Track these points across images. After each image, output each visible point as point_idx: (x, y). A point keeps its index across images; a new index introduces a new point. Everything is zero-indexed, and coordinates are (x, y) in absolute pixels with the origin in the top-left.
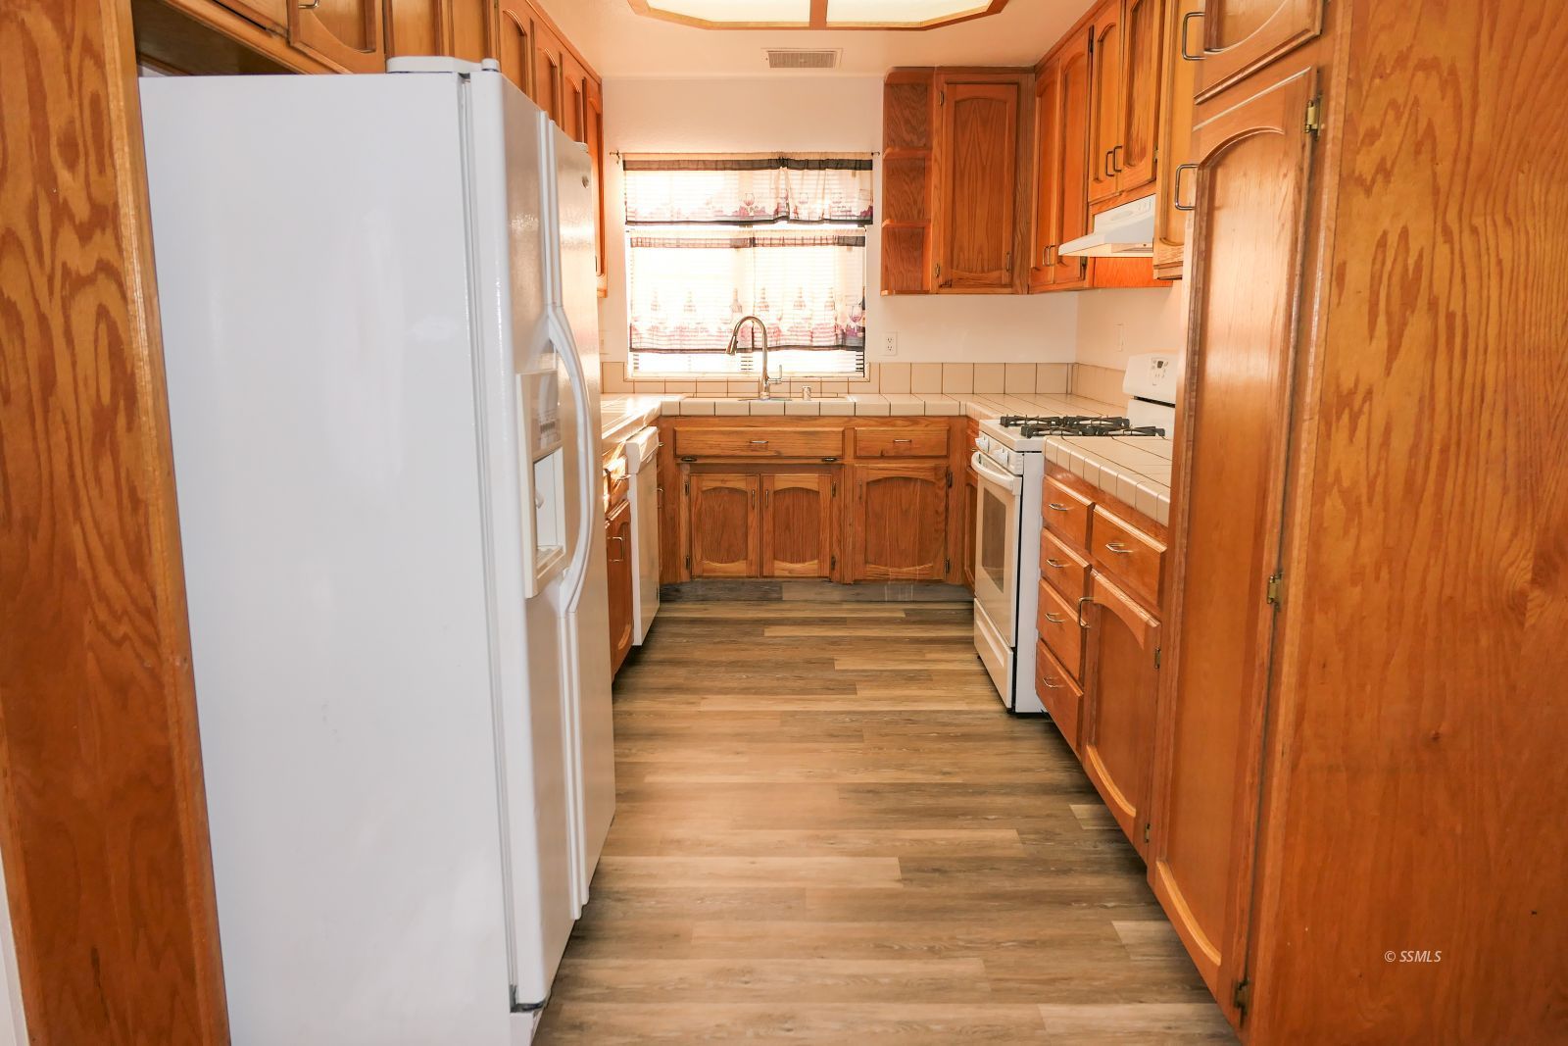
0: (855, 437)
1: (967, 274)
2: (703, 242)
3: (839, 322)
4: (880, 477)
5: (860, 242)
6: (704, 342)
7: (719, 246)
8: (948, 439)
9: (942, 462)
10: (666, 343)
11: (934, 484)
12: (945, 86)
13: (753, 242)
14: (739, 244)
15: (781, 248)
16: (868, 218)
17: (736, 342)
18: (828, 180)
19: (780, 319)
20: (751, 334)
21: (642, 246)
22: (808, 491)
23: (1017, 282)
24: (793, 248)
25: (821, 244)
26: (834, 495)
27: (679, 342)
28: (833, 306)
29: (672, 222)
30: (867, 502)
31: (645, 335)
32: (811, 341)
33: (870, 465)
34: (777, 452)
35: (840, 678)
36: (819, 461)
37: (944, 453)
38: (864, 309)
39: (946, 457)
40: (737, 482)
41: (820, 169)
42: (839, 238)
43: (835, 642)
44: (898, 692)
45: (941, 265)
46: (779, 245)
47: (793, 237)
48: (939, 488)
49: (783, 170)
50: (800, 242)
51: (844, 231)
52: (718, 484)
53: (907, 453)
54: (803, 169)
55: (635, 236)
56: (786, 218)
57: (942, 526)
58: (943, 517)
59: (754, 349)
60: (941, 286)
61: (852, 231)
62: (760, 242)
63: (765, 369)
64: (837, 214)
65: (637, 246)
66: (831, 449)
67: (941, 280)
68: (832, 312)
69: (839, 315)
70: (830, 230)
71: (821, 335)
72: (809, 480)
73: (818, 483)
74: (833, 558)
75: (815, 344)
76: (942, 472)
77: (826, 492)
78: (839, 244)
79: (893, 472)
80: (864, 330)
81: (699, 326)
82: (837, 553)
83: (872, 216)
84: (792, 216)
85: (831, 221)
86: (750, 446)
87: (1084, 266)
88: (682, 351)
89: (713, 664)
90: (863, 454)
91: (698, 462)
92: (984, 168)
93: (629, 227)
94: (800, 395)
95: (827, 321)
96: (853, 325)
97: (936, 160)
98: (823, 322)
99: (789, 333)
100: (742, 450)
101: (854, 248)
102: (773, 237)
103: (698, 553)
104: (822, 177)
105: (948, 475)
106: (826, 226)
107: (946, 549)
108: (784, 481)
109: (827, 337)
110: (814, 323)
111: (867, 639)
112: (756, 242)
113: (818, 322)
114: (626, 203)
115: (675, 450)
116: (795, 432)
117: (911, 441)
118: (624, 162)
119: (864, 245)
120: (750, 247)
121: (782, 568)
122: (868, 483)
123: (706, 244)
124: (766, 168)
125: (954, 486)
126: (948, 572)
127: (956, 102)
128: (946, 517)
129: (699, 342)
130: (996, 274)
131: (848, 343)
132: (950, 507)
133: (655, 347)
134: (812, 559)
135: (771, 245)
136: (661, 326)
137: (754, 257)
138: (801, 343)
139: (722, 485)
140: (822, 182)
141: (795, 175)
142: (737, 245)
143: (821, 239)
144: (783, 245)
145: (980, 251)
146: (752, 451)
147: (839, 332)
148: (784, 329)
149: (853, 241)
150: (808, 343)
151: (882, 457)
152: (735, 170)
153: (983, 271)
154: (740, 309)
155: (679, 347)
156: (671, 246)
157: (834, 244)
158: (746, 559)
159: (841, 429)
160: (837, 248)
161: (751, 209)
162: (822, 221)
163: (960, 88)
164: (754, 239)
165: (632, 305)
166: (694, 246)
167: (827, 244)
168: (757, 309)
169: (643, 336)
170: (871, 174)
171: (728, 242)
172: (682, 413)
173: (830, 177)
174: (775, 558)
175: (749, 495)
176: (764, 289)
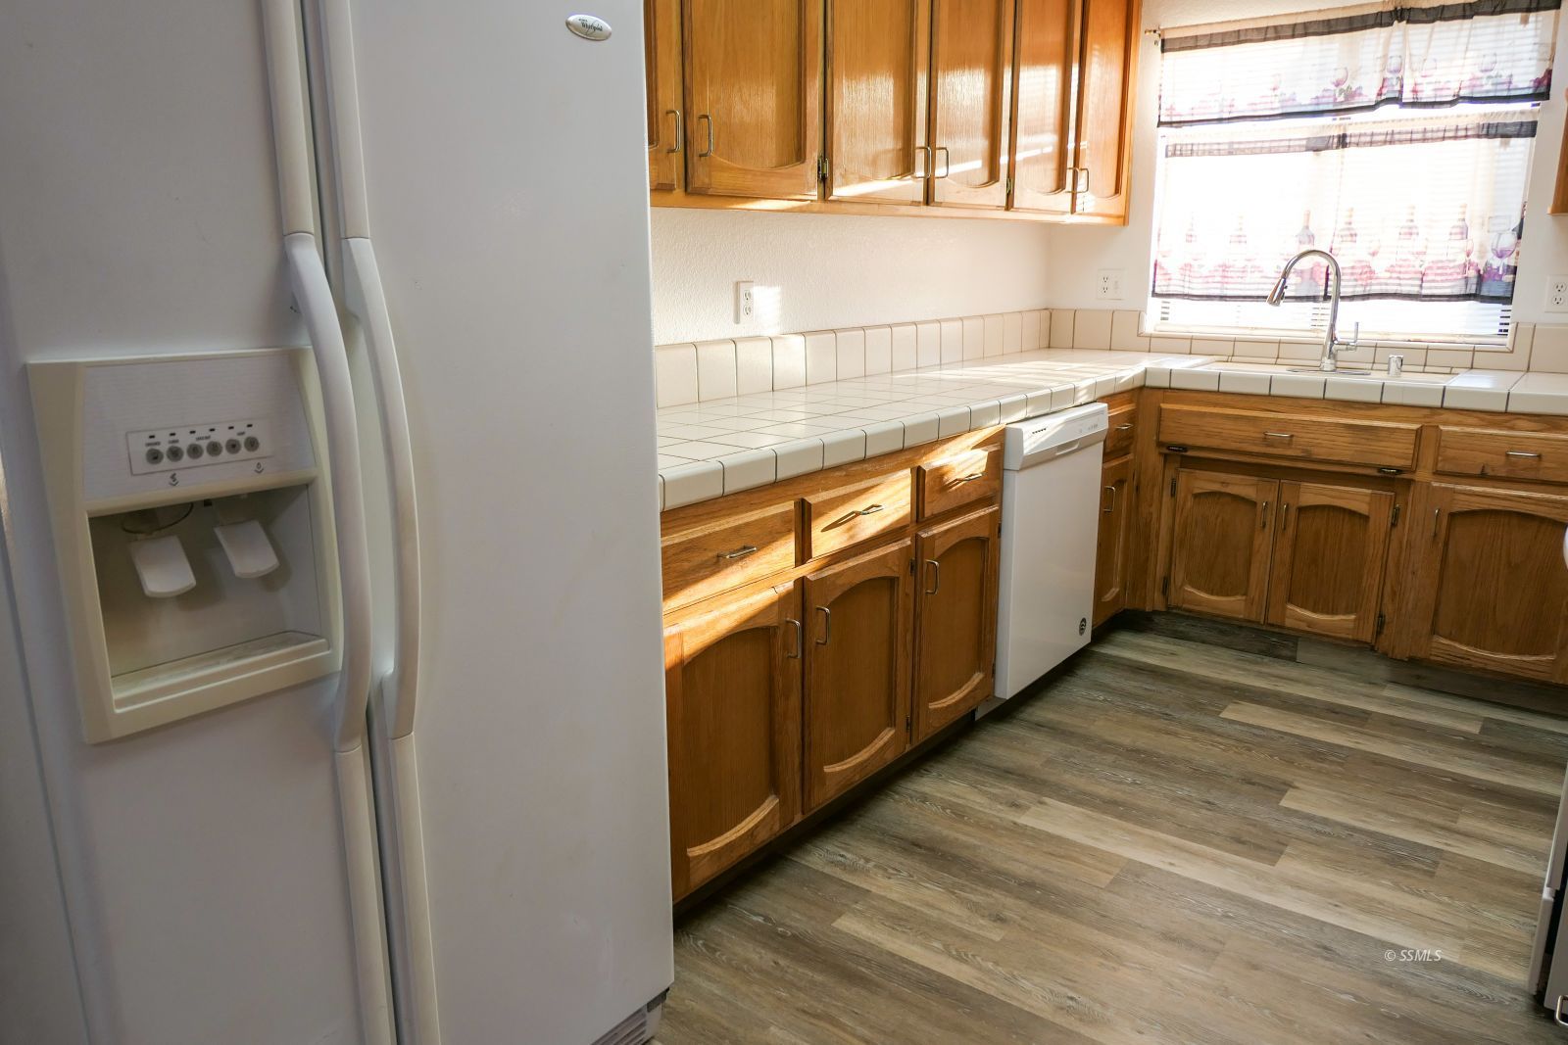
0: (1439, 441)
2: (1267, 145)
3: (1474, 258)
4: (1475, 507)
5: (1529, 130)
6: (1256, 286)
7: (1289, 149)
10: (1200, 286)
13: (1342, 141)
14: (1320, 145)
15: (1388, 147)
16: (1542, 89)
17: (1284, 287)
18: (1475, 36)
19: (1374, 254)
20: (1324, 276)
21: (1181, 155)
22: (1352, 513)
24: (1408, 147)
25: (1455, 138)
26: (1393, 525)
27: (1219, 285)
28: (1464, 233)
29: (1220, 120)
30: (1446, 544)
31: (1176, 275)
32: (1421, 286)
33: (1459, 487)
34: (1306, 451)
35: (1274, 825)
36: (1374, 472)
38: (1519, 237)
40: (1242, 486)
41: (1464, 17)
42: (1489, 126)
43: (1317, 753)
44: (1349, 882)
46: (1385, 142)
47: (1409, 129)
49: (1399, 28)
50: (1419, 136)
51: (1498, 114)
52: (1216, 487)
54: (1433, 21)
55: (1172, 142)
56: (1396, 100)
59: (1326, 298)
61: (1514, 113)
62: (1353, 140)
63: (1332, 327)
64: (1487, 88)
65: (1174, 155)
66: (1395, 453)
68: (1462, 243)
69: (1476, 248)
70: (1472, 114)
71: (1439, 278)
72: (1356, 498)
73: (1369, 504)
74: (1381, 616)
75: (1425, 292)
77: (1381, 518)
78: (1488, 136)
79: (1496, 502)
80: (1514, 270)
81: (1250, 264)
82: (1389, 609)
83: (1549, 85)
84: (1407, 96)
85: (1472, 100)
86: (1266, 440)
88: (1223, 298)
89: (1105, 746)
90: (1448, 467)
91: (1189, 453)
93: (1164, 130)
94: (1386, 367)
95: (1451, 257)
96: (1496, 263)
98: (1444, 258)
99: (1388, 275)
100: (1255, 445)
101: (1513, 141)
102: (1375, 131)
103: (1179, 576)
104: (1465, 33)
106: (1464, 108)
108: (1314, 494)
109: (1450, 280)
110: (1428, 259)
111: (1377, 761)
112: (1348, 140)
113: (1435, 258)
114: (1160, 97)
115: (1158, 434)
116: (1338, 425)
117: (1539, 456)
118: (1163, 41)
119: (1533, 135)
120: (1337, 148)
121: (1300, 615)
122: (1452, 515)
123: (1270, 148)
124: (1373, 26)
129: (1247, 287)
131: (1485, 292)
133: (1186, 291)
134: (1347, 612)
135: (1371, 143)
136: (1195, 264)
137: (1342, 163)
138: (1405, 290)
139: (1223, 490)
140: (1465, 40)
141: (1418, 32)
142: (1316, 147)
143: (1457, 130)
144: (1391, 142)
146: (1268, 446)
147: (1472, 273)
148: (1379, 266)
149: (1511, 130)
150: (1415, 290)
151: (1483, 477)
152: (1322, 34)
154: (1311, 239)
155: (1217, 292)
156: (1219, 152)
157: (1479, 136)
158: (1245, 594)
159: (1415, 426)
160: (1484, 142)
161: (1341, 91)
162: (1458, 99)
164: (1344, 136)
165: (1159, 235)
166: (1253, 151)
167: (1466, 137)
168: (1338, 240)
169: (1173, 276)
170: (1557, 17)
171: (1304, 142)
172: (1173, 385)
173: (1479, 31)
174: (1290, 600)
175: (1259, 508)
176: (1352, 210)
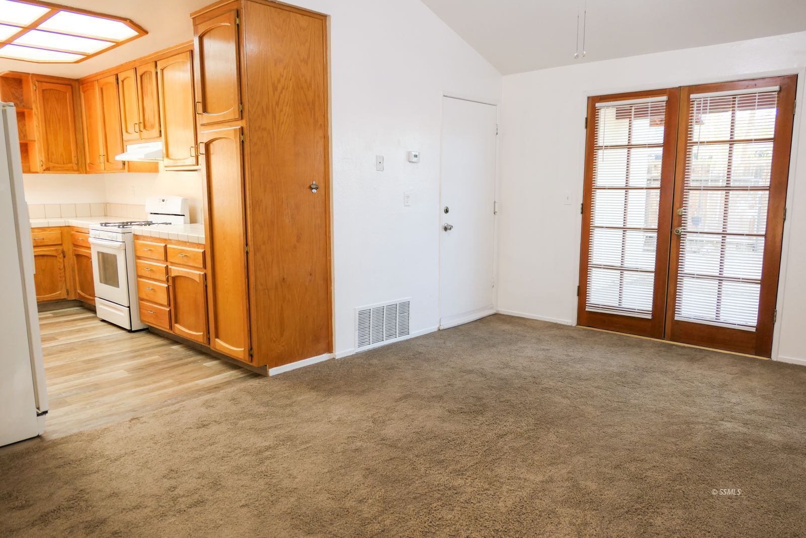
1: (56, 165)
8: (62, 236)
9: (60, 248)
11: (56, 256)
12: (37, 82)
23: (80, 169)
37: (60, 243)
39: (61, 245)
45: (44, 160)
48: (59, 258)
53: (42, 244)
57: (63, 274)
58: (63, 270)
60: (44, 170)
67: (44, 167)
76: (60, 251)
87: (124, 164)
92: (59, 120)
97: (35, 114)
105: (63, 252)
107: (66, 285)
117: (43, 239)
125: (66, 256)
126: (68, 294)
127: (43, 90)
128: (65, 271)
130: (70, 165)
132: (66, 266)
145: (62, 155)
153: (64, 164)
163: (44, 84)
